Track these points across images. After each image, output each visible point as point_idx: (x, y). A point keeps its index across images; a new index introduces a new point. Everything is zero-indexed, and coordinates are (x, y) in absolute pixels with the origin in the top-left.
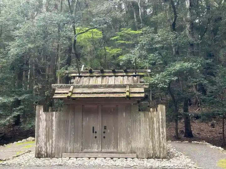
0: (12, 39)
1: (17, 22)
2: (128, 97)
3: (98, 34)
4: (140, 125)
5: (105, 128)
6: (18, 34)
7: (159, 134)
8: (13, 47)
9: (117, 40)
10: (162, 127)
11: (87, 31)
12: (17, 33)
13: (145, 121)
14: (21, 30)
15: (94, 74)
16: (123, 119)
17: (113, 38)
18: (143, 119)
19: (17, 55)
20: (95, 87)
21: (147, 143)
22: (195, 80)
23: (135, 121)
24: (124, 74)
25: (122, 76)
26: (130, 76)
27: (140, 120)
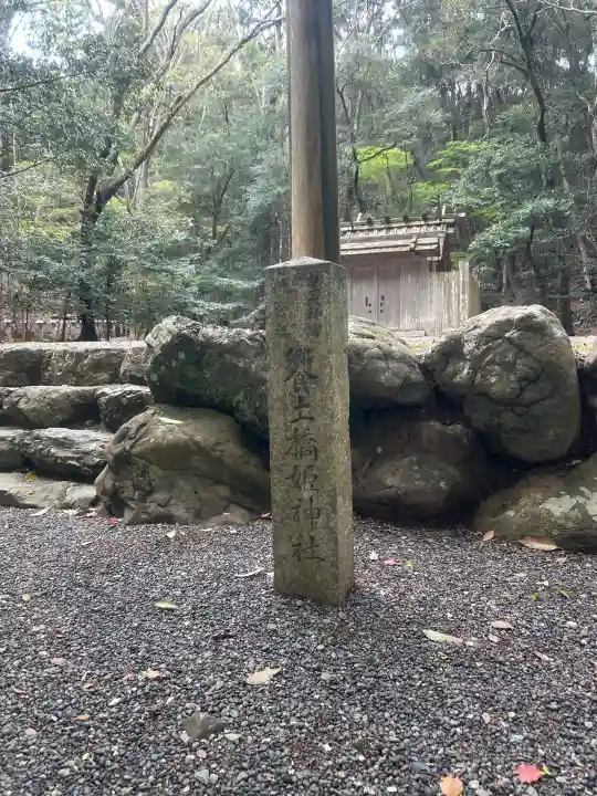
0: (251, 180)
1: (256, 150)
2: (412, 250)
3: (397, 158)
4: (431, 292)
5: (383, 298)
6: (260, 171)
7: (459, 304)
8: (254, 195)
9: (440, 166)
10: (463, 293)
11: (378, 154)
12: (257, 169)
13: (439, 286)
14: (264, 165)
15: (376, 226)
16: (407, 284)
17: (432, 164)
18: (435, 282)
19: (261, 207)
20: (369, 240)
21: (440, 315)
22: (560, 230)
23: (424, 287)
24: (423, 223)
25: (417, 226)
26: (431, 225)
27: (432, 284)
